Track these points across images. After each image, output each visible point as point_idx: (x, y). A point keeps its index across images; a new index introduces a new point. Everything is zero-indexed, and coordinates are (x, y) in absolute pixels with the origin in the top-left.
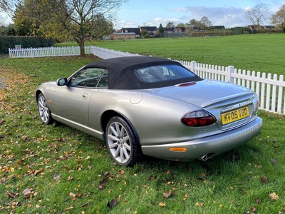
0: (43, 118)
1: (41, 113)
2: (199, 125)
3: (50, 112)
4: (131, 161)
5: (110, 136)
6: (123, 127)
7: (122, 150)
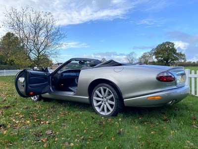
2: (167, 81)
4: (115, 112)
5: (95, 98)
6: (108, 89)
7: (105, 106)
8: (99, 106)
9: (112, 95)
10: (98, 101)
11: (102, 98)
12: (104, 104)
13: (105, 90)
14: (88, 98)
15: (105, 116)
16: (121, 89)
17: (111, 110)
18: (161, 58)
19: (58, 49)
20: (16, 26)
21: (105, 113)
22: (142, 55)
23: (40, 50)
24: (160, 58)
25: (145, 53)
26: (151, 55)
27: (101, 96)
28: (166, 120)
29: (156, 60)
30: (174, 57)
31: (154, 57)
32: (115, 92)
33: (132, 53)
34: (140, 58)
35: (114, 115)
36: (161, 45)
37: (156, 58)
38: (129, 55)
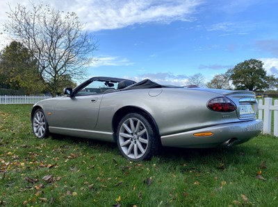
0: (37, 134)
1: (35, 129)
2: (222, 110)
3: (47, 126)
4: (148, 154)
5: (121, 134)
6: (139, 121)
7: (135, 145)
8: (127, 146)
9: (145, 130)
10: (126, 139)
11: (132, 134)
12: (133, 143)
13: (135, 123)
14: (111, 133)
15: (134, 161)
16: (158, 121)
17: (143, 151)
18: (242, 83)
19: (85, 66)
20: (24, 32)
21: (135, 156)
22: (212, 79)
23: (58, 68)
24: (240, 84)
25: (217, 76)
26: (226, 78)
27: (131, 132)
28: (222, 168)
29: (233, 87)
30: (262, 82)
31: (231, 82)
32: (149, 126)
33: (197, 76)
34: (209, 83)
35: (147, 158)
36: (243, 64)
37: (234, 83)
38: (193, 78)
